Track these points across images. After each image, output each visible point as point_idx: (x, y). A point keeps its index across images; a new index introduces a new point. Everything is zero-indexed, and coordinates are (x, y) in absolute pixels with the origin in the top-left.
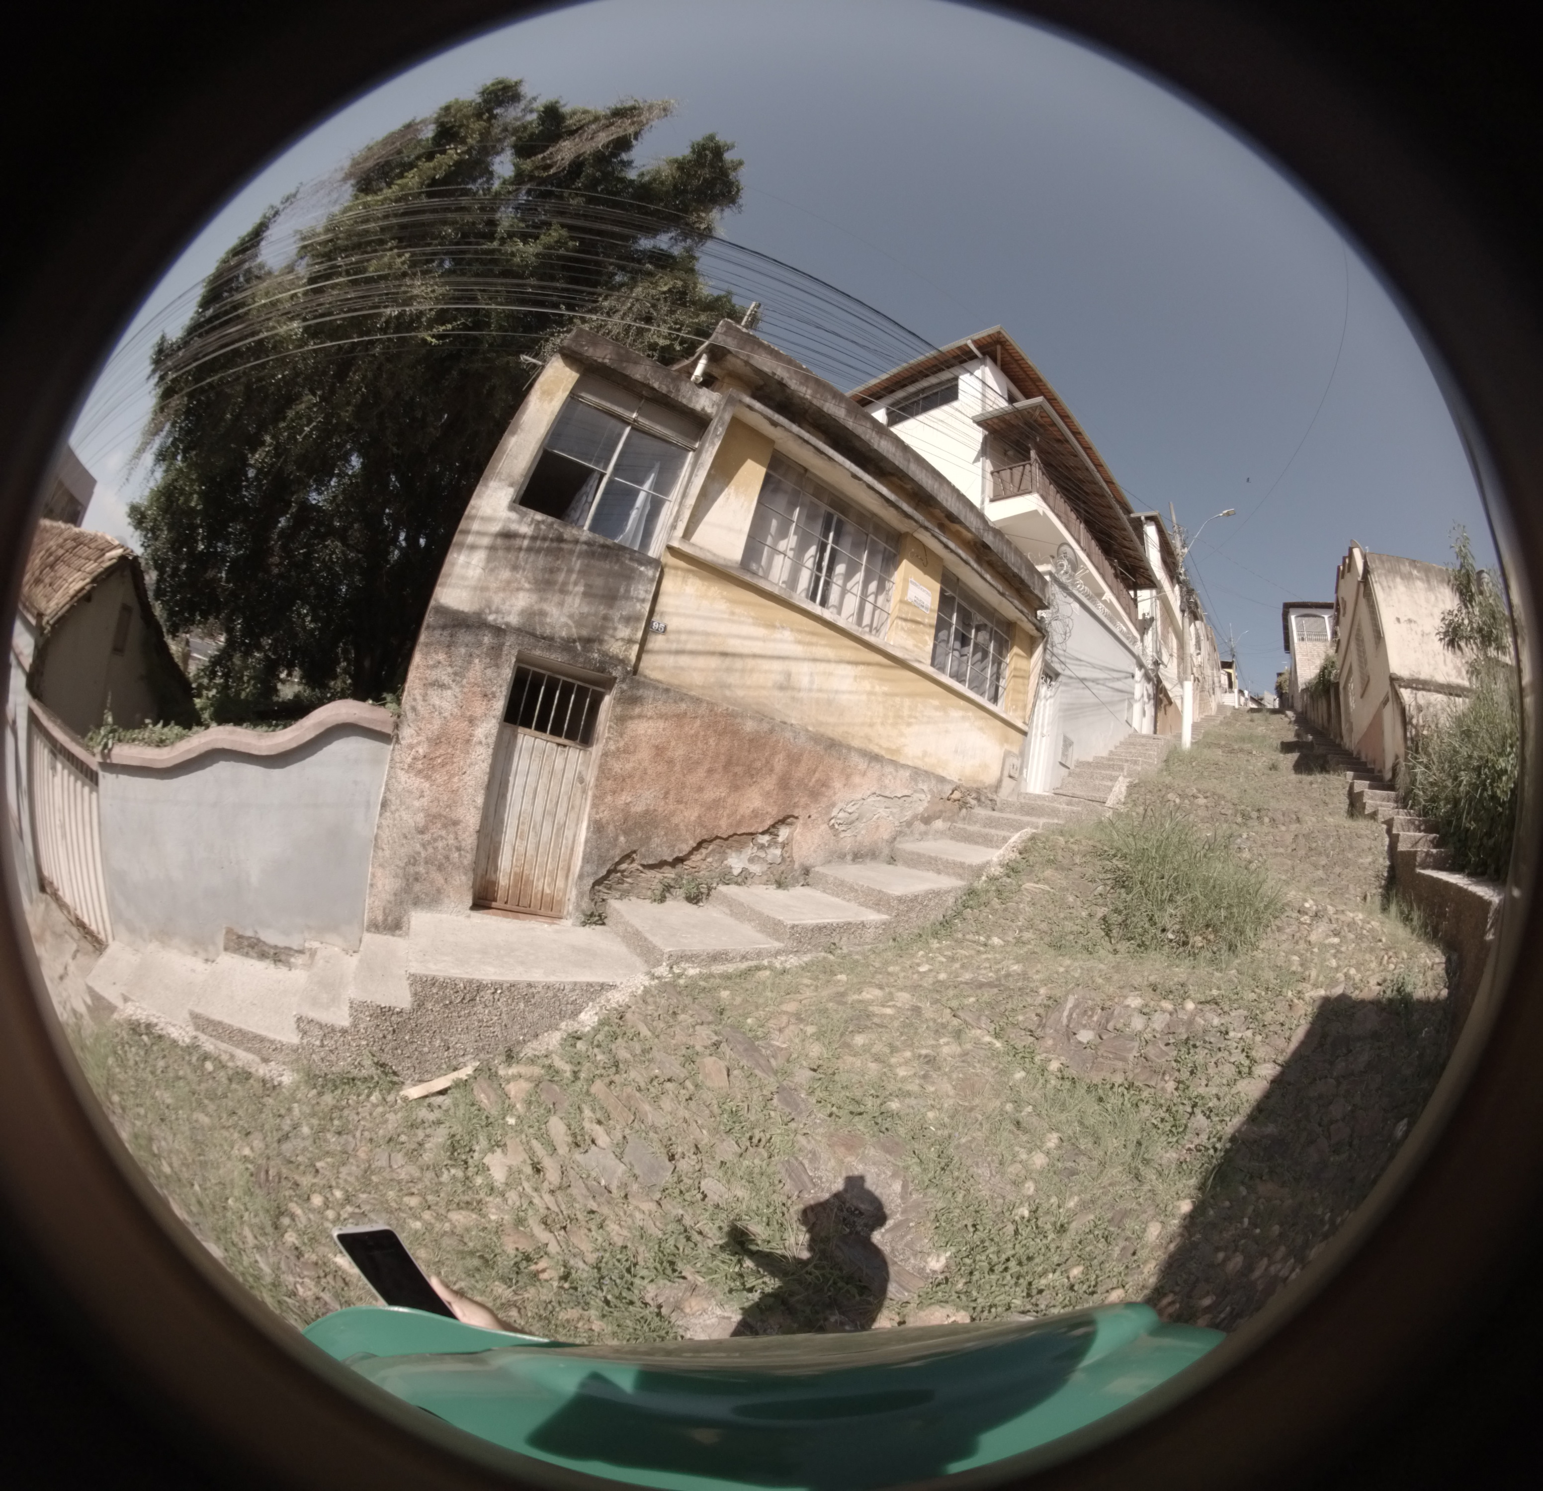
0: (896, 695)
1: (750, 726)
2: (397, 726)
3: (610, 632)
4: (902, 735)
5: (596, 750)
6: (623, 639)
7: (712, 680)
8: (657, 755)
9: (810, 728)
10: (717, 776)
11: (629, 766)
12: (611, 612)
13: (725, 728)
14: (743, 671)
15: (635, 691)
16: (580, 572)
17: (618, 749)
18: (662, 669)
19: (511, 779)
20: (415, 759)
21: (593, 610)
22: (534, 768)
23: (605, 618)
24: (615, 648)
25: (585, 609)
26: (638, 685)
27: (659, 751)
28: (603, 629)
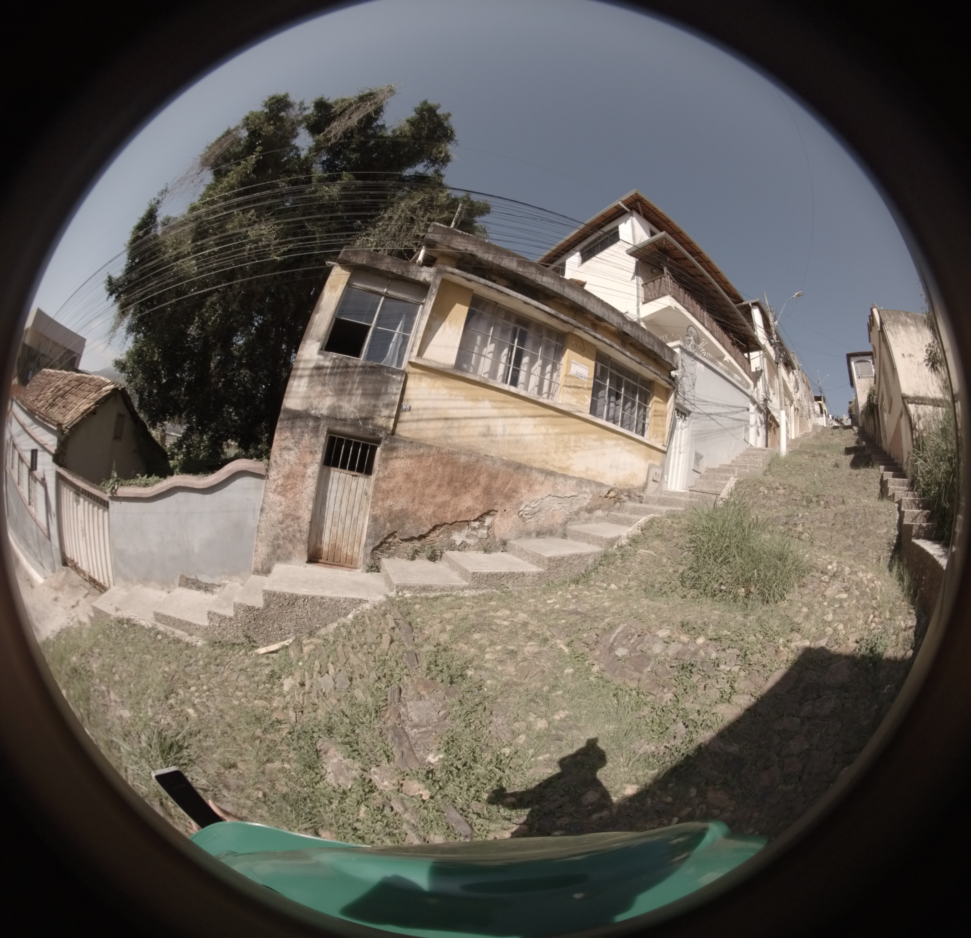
0: (565, 434)
1: (463, 459)
2: (267, 470)
3: (378, 413)
4: (569, 458)
5: (373, 477)
6: (385, 417)
7: (440, 434)
8: (407, 478)
9: (504, 458)
10: (443, 489)
11: (391, 485)
12: (377, 402)
13: (448, 461)
14: (459, 427)
15: (393, 444)
16: (359, 382)
17: (384, 476)
18: (409, 430)
19: (328, 494)
20: (277, 486)
21: (367, 403)
22: (340, 488)
23: (375, 406)
24: (381, 421)
25: (363, 402)
26: (395, 441)
27: (408, 476)
28: (374, 412)
